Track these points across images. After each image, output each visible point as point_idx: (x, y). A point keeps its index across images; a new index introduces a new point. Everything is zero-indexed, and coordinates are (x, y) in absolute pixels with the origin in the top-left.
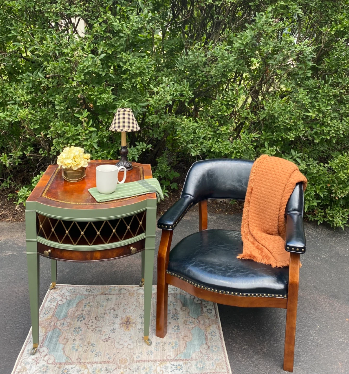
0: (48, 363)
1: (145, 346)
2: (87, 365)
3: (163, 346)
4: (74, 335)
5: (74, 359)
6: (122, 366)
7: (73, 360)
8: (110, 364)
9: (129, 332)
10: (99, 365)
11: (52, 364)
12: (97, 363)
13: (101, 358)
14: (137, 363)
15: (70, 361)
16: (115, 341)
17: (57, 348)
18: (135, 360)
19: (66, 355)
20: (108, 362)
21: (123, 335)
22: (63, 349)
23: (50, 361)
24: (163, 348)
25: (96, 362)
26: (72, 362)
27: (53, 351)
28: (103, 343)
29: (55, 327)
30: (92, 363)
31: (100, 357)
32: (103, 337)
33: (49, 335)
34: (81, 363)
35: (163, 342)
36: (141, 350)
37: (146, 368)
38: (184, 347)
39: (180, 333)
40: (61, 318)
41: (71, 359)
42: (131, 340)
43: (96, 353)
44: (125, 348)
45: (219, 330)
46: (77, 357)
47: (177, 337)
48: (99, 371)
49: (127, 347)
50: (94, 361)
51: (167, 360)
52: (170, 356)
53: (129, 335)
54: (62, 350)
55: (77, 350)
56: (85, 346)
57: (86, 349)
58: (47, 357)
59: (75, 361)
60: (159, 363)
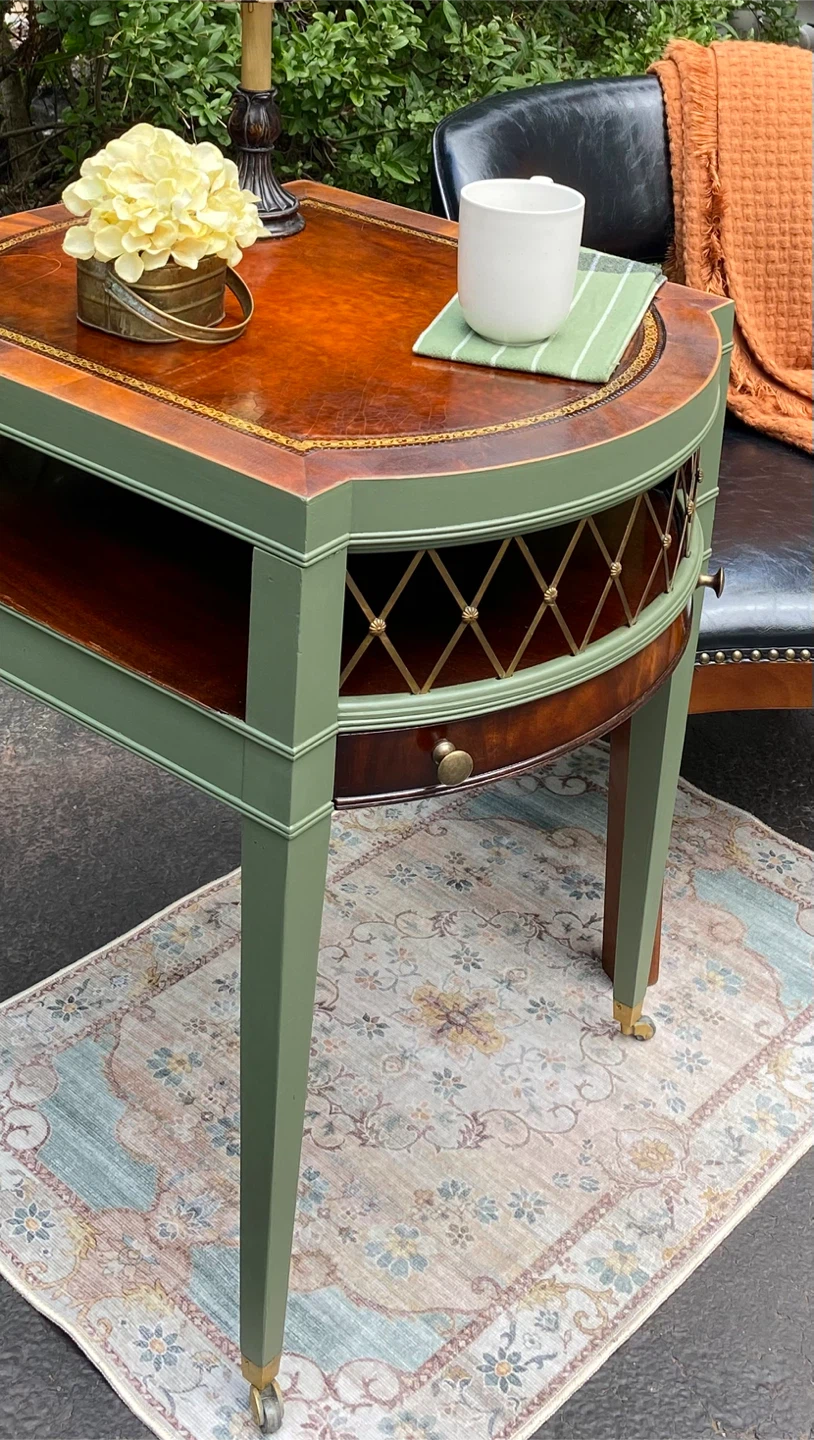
0: (391, 1404)
1: (635, 1049)
2: (547, 1276)
3: (690, 1007)
4: (314, 1215)
5: (466, 1301)
6: (675, 1171)
7: (463, 1306)
8: (624, 1204)
9: (516, 1044)
10: (587, 1240)
11: (405, 1389)
12: (568, 1239)
13: (561, 1211)
14: (707, 1125)
15: (467, 1319)
16: (512, 1113)
17: (324, 1319)
18: (681, 1118)
19: (403, 1313)
20: (608, 1202)
21: (508, 1072)
22: (359, 1300)
23: (388, 1386)
24: (702, 1013)
25: (560, 1241)
26: (474, 1317)
27: (332, 1342)
28: (475, 1153)
29: (183, 1251)
30: (556, 1252)
31: (547, 1209)
32: (449, 1136)
33: (210, 1302)
34: (511, 1289)
35: (674, 994)
36: (647, 1076)
37: (755, 1117)
38: (757, 964)
39: (679, 927)
40: (144, 1200)
41: (450, 1311)
42: (563, 1066)
43: (513, 1210)
44: (588, 1110)
45: (773, 838)
46: (466, 1288)
47: (690, 948)
48: (623, 1259)
49: (589, 1102)
50: (551, 1241)
51: (776, 1043)
52: (764, 1022)
53: (532, 1055)
54: (363, 1310)
55: (420, 1262)
56: (424, 1218)
57: (453, 1227)
58: (342, 1384)
59: (480, 1302)
60: (763, 1070)
